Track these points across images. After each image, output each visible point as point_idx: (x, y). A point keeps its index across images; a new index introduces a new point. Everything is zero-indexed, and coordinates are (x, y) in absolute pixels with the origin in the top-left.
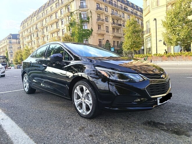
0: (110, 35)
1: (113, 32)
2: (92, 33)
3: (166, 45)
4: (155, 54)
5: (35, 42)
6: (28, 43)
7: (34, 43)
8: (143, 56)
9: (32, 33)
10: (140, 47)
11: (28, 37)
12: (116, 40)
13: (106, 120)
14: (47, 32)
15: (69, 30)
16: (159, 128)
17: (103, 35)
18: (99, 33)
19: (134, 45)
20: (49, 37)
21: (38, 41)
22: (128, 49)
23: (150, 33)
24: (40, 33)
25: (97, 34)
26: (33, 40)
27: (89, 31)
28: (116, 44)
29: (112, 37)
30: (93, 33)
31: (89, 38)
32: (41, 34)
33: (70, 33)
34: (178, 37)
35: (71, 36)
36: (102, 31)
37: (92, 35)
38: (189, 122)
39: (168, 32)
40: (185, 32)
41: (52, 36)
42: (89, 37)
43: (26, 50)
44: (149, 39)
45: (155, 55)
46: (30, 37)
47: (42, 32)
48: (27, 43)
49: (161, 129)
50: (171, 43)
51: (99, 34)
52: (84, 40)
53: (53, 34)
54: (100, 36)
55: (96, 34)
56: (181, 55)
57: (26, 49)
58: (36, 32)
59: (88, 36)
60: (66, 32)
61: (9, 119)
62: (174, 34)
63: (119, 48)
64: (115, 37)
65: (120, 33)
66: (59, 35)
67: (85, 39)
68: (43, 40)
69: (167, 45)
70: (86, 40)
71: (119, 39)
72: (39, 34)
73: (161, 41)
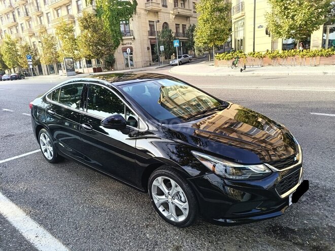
0: (170, 13)
1: (175, 6)
2: (135, 10)
3: (269, 34)
4: (251, 53)
5: (24, 25)
6: (10, 28)
7: (22, 28)
8: (230, 57)
9: (14, 7)
10: (224, 40)
11: (7, 15)
12: (181, 22)
13: (208, 227)
14: (46, 6)
15: (91, 3)
16: (291, 241)
17: (156, 13)
18: (149, 8)
19: (214, 35)
20: (52, 17)
21: (29, 25)
22: (205, 43)
23: (243, 12)
24: (32, 7)
25: (146, 10)
26: (20, 23)
27: (131, 5)
28: (181, 31)
29: (174, 17)
30: (137, 9)
31: (131, 19)
32: (33, 11)
33: (93, 9)
34: (291, 22)
35: (96, 15)
36: (154, 4)
37: (135, 14)
38: (329, 224)
39: (276, 13)
40: (305, 13)
41: (58, 14)
42: (131, 16)
43: (8, 44)
44: (240, 22)
45: (252, 55)
46: (11, 16)
47: (35, 5)
48: (6, 29)
49: (294, 243)
50: (279, 33)
51: (150, 11)
52: (121, 22)
53: (59, 11)
54: (151, 14)
55: (143, 12)
56: (294, 56)
57: (7, 40)
58: (23, 4)
59: (127, 15)
60: (85, 7)
61: (49, 236)
62: (285, 17)
63: (186, 38)
64: (178, 16)
65: (188, 8)
66: (71, 13)
67: (122, 20)
68: (39, 23)
69: (271, 35)
70: (124, 22)
71: (187, 20)
72: (30, 11)
73: (261, 27)
